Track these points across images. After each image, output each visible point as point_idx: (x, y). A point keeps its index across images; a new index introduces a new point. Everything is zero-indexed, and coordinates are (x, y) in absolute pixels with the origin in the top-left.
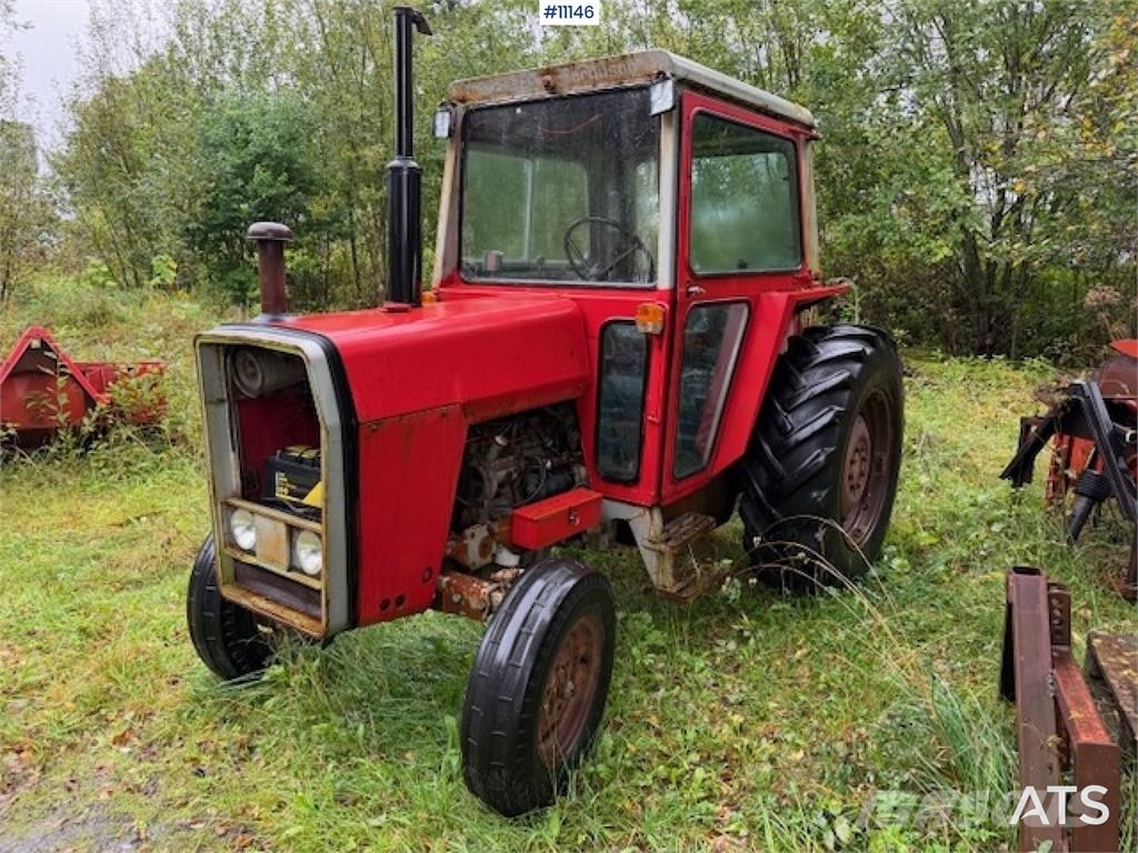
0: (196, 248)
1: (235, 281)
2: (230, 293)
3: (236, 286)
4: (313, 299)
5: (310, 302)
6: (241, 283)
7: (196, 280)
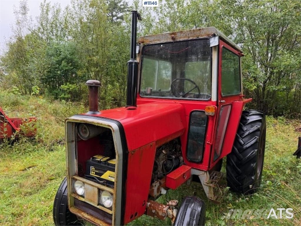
0: (44, 84)
1: (55, 93)
2: (54, 96)
3: (55, 94)
4: (77, 98)
5: (76, 99)
6: (57, 94)
7: (44, 93)
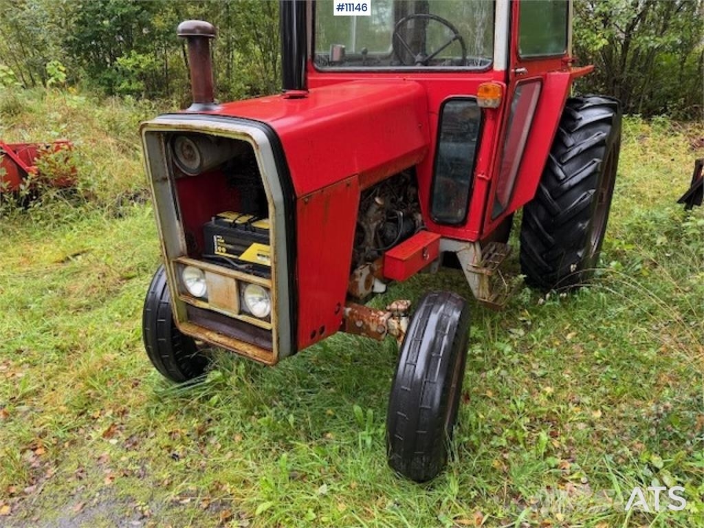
0: (75, 55)
1: (105, 79)
2: (103, 88)
3: (106, 82)
4: (161, 90)
5: (158, 92)
6: (109, 80)
7: (77, 80)
